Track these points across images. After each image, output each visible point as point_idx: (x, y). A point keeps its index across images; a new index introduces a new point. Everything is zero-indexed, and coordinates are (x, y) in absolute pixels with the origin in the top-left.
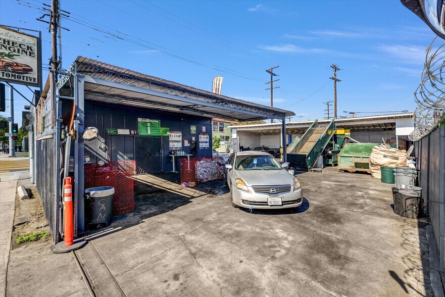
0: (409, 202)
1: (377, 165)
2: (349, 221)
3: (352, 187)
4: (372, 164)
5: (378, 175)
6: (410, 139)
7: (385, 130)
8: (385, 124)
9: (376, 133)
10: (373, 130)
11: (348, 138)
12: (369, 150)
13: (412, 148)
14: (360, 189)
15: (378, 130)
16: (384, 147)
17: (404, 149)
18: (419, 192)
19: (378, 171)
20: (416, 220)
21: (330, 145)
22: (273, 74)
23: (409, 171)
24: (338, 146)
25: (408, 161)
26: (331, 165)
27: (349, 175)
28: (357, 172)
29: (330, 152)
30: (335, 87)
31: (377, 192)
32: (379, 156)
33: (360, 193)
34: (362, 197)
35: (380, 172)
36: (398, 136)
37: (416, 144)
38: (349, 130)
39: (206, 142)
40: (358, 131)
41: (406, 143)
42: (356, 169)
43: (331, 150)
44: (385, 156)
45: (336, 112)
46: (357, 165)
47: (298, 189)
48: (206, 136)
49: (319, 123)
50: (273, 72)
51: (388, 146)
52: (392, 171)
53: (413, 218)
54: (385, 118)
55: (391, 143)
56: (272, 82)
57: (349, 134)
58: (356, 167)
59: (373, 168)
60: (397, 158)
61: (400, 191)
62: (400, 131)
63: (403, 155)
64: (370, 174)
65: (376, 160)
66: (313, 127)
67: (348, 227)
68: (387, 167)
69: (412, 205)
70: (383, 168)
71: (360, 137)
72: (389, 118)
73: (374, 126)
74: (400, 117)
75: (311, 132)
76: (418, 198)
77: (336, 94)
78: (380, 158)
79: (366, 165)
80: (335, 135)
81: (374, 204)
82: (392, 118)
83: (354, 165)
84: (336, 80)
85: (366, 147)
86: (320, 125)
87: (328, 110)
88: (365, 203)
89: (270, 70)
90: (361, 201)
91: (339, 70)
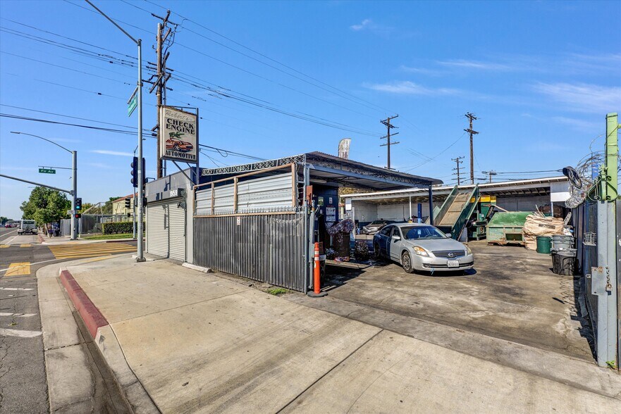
0: (566, 261)
1: (532, 235)
2: (515, 278)
3: (508, 257)
4: (526, 235)
5: (533, 245)
6: (567, 206)
7: (537, 195)
8: (537, 188)
9: (526, 199)
10: (522, 196)
11: (494, 207)
12: (523, 220)
13: (569, 215)
14: (517, 258)
15: (528, 196)
16: (538, 216)
17: (560, 217)
18: (575, 252)
19: (533, 242)
20: (572, 277)
21: (474, 216)
22: (390, 126)
23: (566, 238)
24: (483, 216)
25: (565, 230)
26: (475, 239)
27: (501, 247)
28: (508, 245)
29: (474, 223)
30: (471, 141)
31: (535, 261)
32: (534, 225)
33: (518, 262)
34: (522, 264)
35: (535, 242)
36: (554, 202)
37: (574, 212)
38: (494, 197)
39: (333, 215)
40: (504, 197)
41: (562, 210)
42: (508, 242)
43: (475, 221)
44: (540, 225)
45: (472, 174)
46: (508, 236)
47: (470, 253)
48: (332, 209)
49: (459, 189)
50: (390, 123)
51: (542, 214)
52: (549, 240)
53: (569, 275)
54: (538, 182)
55: (545, 210)
56: (389, 136)
57: (495, 201)
58: (508, 239)
59: (528, 238)
60: (553, 227)
61: (558, 253)
62: (556, 197)
63: (559, 224)
64: (524, 246)
65: (530, 230)
66: (453, 194)
67: (517, 281)
68: (542, 237)
69: (569, 264)
70: (539, 238)
71: (506, 204)
72: (542, 182)
73: (524, 191)
74: (556, 181)
75: (451, 200)
76: (573, 257)
77: (472, 150)
78: (535, 228)
79: (519, 237)
80: (479, 203)
81: (534, 268)
82: (546, 182)
83: (505, 236)
84: (472, 133)
85: (518, 216)
86: (460, 192)
87: (458, 169)
88: (526, 268)
89: (387, 122)
90: (521, 267)
91: (475, 119)
